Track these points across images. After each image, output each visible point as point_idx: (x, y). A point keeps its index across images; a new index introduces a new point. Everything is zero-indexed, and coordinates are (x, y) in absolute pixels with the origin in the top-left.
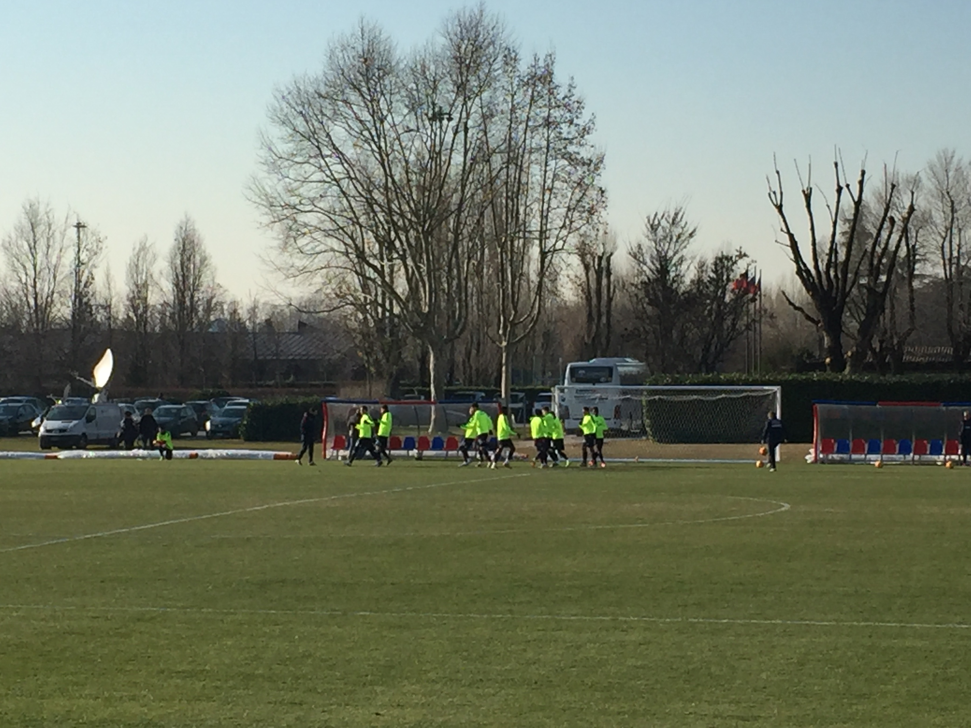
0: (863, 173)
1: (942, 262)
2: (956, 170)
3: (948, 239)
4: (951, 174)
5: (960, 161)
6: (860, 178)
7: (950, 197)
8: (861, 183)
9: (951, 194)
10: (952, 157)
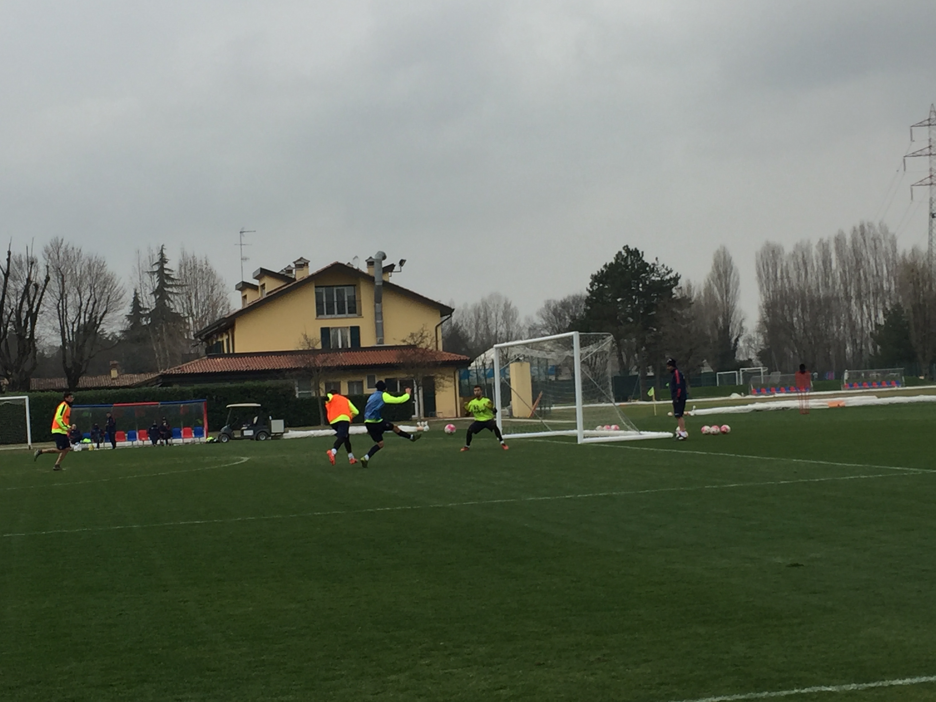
0: (9, 253)
1: (58, 317)
2: (63, 253)
3: (61, 301)
4: (61, 255)
5: (67, 246)
6: (7, 257)
7: (60, 271)
8: (8, 260)
9: (61, 270)
10: (61, 244)
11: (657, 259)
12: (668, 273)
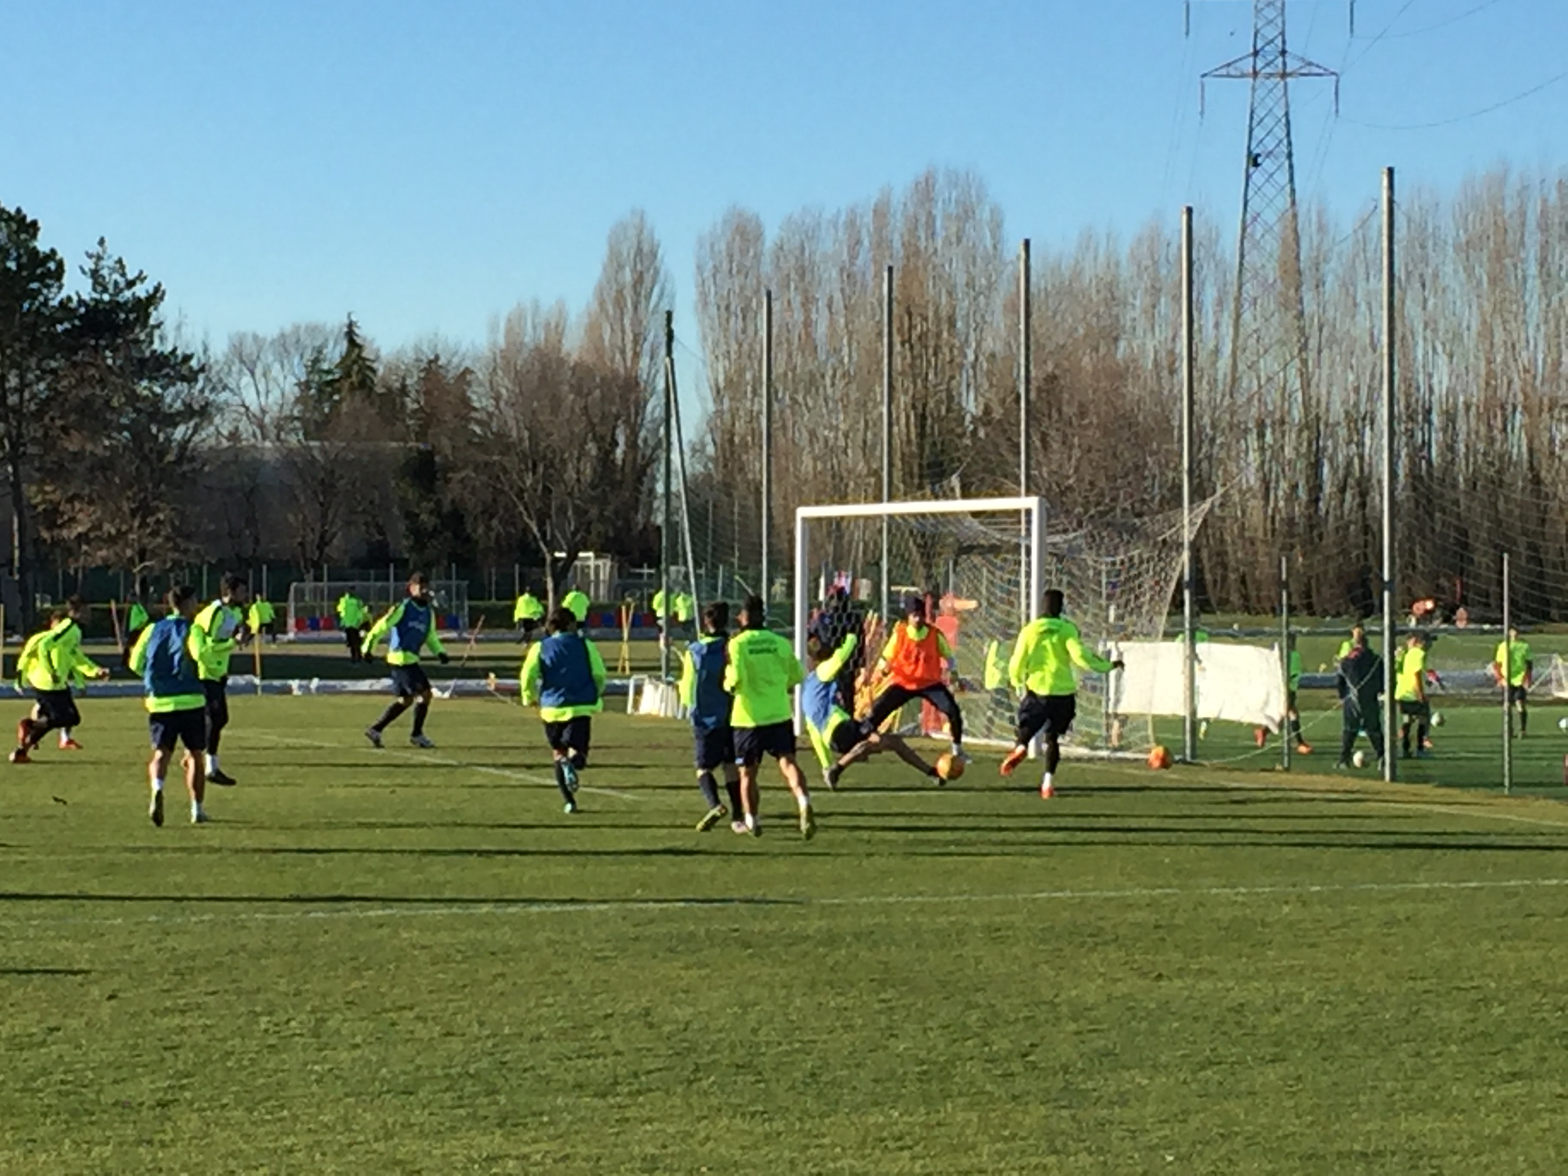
11: (102, 242)
12: (131, 284)
